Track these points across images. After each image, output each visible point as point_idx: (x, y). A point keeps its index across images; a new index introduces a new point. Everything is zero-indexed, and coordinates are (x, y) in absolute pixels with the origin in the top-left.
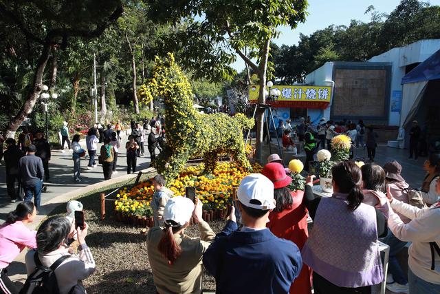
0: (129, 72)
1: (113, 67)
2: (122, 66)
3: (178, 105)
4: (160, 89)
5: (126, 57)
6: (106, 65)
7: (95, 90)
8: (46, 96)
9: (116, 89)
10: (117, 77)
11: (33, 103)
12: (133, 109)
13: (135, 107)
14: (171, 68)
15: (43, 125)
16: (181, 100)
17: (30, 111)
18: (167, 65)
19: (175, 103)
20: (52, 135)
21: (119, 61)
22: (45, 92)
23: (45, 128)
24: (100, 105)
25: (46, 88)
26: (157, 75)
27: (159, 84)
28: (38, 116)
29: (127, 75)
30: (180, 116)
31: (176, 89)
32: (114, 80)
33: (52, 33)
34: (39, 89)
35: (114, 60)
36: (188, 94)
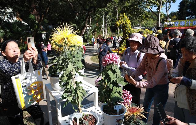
0: (115, 18)
1: (110, 17)
2: (113, 16)
3: (126, 27)
4: (121, 23)
5: (115, 12)
6: (107, 16)
7: (103, 25)
8: (88, 28)
9: (110, 25)
10: (111, 21)
11: (84, 31)
12: (117, 33)
13: (118, 32)
14: (124, 17)
15: (87, 38)
16: (127, 25)
17: (83, 33)
18: (123, 16)
19: (125, 26)
20: (89, 41)
21: (112, 14)
22: (88, 27)
23: (87, 39)
24: (105, 31)
25: (88, 25)
26: (121, 19)
27: (121, 21)
28: (85, 35)
29: (115, 19)
30: (127, 30)
31: (126, 22)
32: (110, 22)
33: (90, 8)
34: (86, 26)
35: (110, 14)
36: (129, 23)
